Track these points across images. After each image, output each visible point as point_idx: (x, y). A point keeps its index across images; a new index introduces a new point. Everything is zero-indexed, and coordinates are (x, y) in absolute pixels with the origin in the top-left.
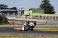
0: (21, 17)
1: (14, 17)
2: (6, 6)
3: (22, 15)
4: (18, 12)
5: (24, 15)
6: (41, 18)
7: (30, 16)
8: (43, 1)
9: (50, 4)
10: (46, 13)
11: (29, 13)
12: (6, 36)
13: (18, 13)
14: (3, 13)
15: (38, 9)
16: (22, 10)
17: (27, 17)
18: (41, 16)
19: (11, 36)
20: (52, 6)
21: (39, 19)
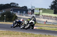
0: (31, 16)
1: (24, 16)
2: (17, 4)
3: (32, 14)
5: (34, 14)
6: (51, 18)
7: (40, 16)
8: (53, 2)
10: (56, 14)
11: (39, 13)
12: (13, 34)
13: (28, 12)
14: (13, 11)
15: (48, 9)
16: (32, 9)
17: (37, 16)
18: (51, 16)
19: (19, 34)
21: (48, 19)
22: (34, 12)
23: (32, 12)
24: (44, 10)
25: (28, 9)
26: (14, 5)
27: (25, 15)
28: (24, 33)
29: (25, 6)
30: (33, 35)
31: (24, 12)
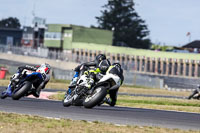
0: (35, 52)
1: (9, 53)
3: (35, 46)
4: (24, 35)
5: (43, 47)
7: (65, 51)
8: (110, 3)
11: (62, 42)
13: (24, 38)
16: (36, 29)
17: (54, 53)
20: (140, 21)
22: (42, 37)
23: (38, 39)
24: (80, 33)
25: (22, 28)
27: (11, 50)
28: (9, 116)
29: (10, 19)
30: (40, 121)
31: (10, 39)
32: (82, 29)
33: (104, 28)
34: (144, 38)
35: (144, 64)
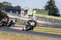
0: (24, 16)
2: (10, 3)
4: (21, 11)
5: (27, 15)
7: (33, 16)
9: (55, 6)
10: (50, 15)
11: (33, 13)
17: (30, 17)
18: (45, 17)
20: (57, 8)
21: (42, 20)
22: (27, 12)
23: (25, 13)
26: (7, 5)
31: (17, 12)
32: (39, 10)
33: (46, 10)
34: (58, 13)
35: (57, 21)
